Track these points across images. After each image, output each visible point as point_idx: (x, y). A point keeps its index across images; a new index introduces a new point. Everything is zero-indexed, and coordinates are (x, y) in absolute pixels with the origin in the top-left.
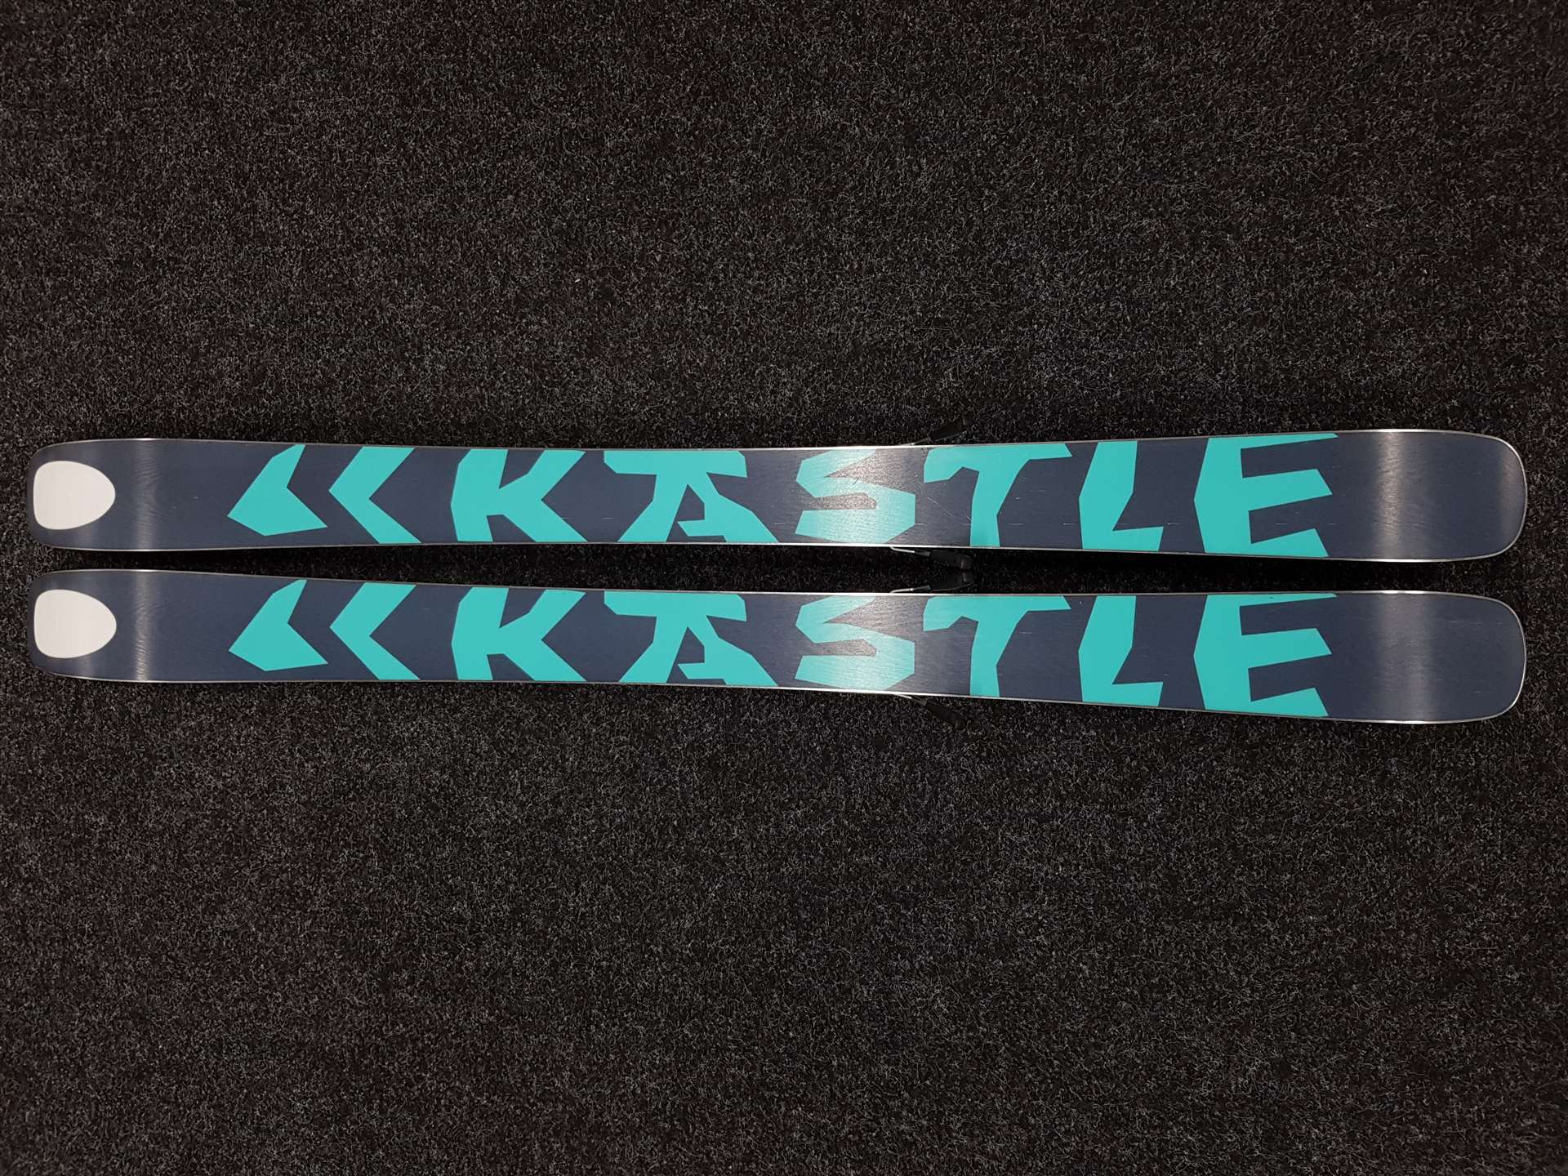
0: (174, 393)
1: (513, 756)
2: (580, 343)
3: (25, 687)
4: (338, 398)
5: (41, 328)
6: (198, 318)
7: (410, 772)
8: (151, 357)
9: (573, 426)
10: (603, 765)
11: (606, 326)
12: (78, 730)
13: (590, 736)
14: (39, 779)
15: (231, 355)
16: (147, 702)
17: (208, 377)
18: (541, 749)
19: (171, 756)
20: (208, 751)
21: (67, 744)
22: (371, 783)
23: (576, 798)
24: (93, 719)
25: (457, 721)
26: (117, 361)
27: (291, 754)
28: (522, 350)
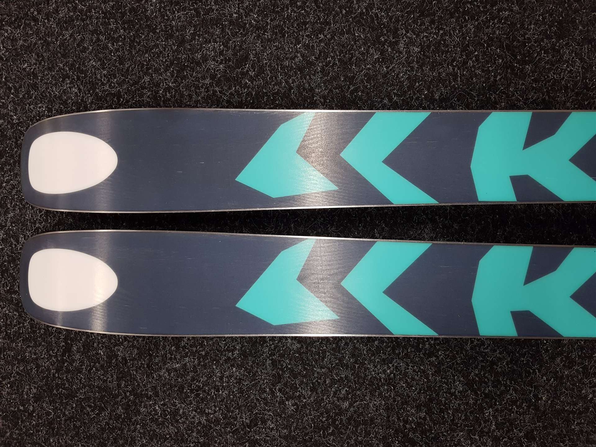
0: (161, 74)
1: (487, 396)
2: (550, 27)
3: (18, 334)
4: (318, 78)
5: (36, 20)
6: (184, 9)
7: (387, 409)
8: (139, 44)
9: (544, 100)
10: (575, 404)
11: (576, 11)
12: (68, 371)
13: (562, 377)
14: (31, 415)
15: (215, 41)
16: (133, 346)
17: (193, 61)
18: (515, 390)
19: (157, 394)
20: (192, 391)
21: (57, 385)
22: (349, 419)
23: (549, 434)
24: (82, 363)
25: (431, 364)
26: (107, 48)
27: (273, 393)
28: (494, 33)
